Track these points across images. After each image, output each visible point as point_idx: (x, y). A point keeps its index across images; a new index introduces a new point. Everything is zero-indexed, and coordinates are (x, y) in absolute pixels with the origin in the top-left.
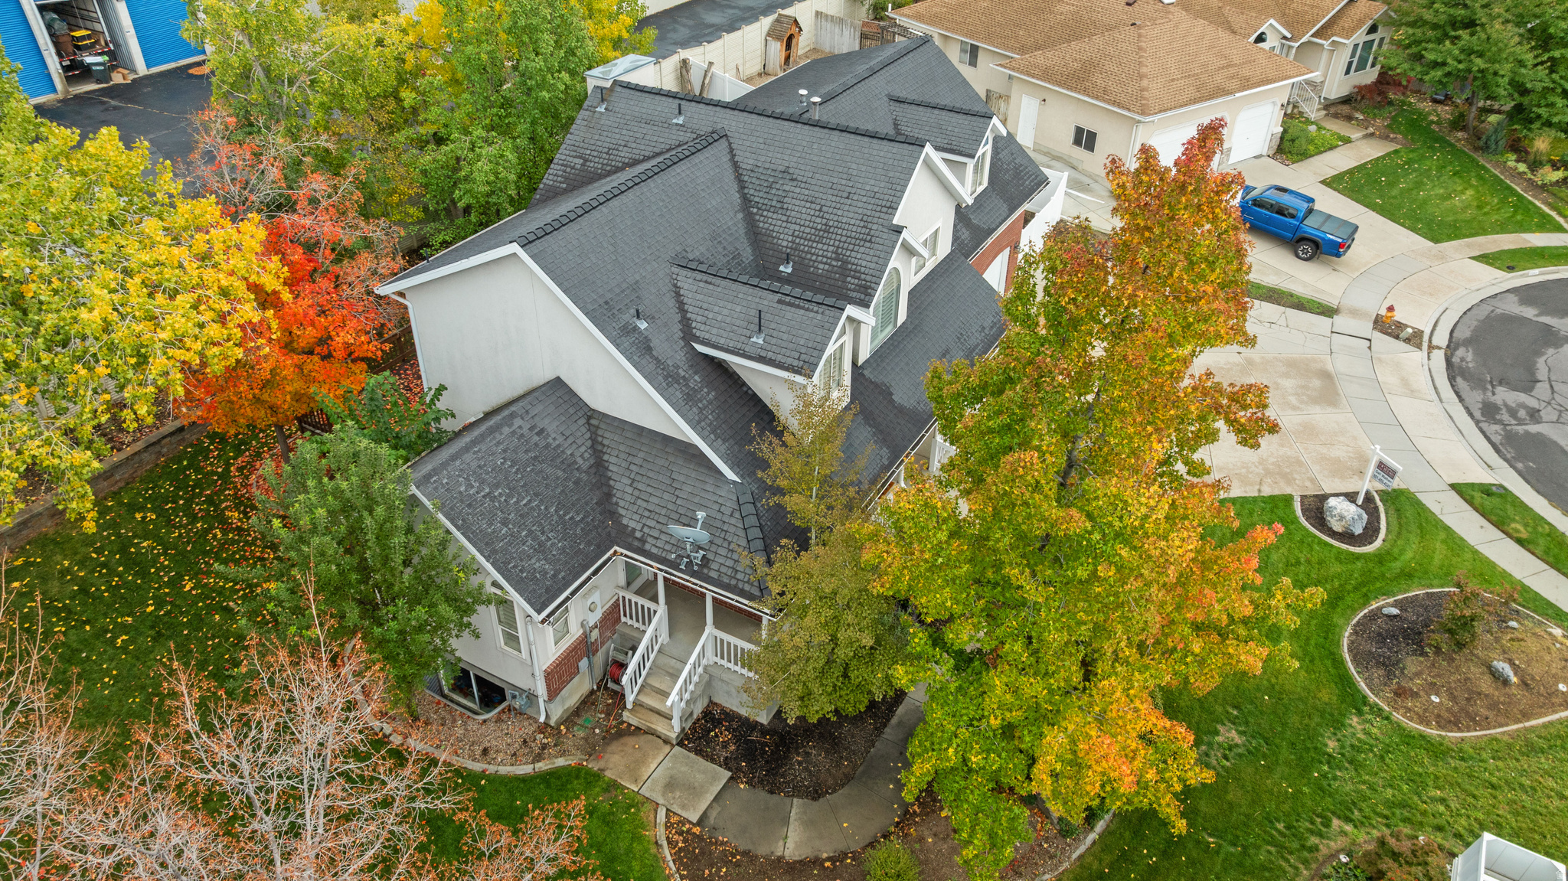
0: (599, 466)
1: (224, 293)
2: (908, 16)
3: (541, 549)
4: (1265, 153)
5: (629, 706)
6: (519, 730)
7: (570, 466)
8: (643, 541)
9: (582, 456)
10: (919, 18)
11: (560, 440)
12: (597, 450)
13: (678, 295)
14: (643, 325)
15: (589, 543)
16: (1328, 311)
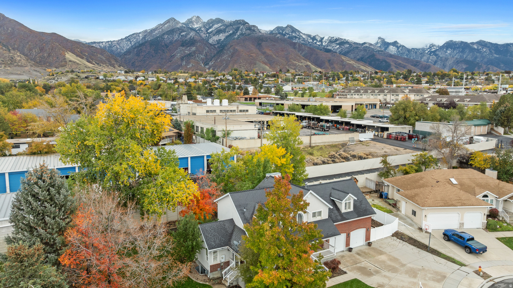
0: (232, 233)
1: (189, 194)
2: (386, 181)
3: (215, 241)
4: (481, 228)
5: (224, 279)
6: (204, 278)
7: (227, 232)
8: (232, 246)
9: (230, 231)
10: (388, 181)
11: (227, 227)
12: (233, 231)
13: (255, 208)
14: (245, 210)
15: (223, 244)
16: (462, 265)
